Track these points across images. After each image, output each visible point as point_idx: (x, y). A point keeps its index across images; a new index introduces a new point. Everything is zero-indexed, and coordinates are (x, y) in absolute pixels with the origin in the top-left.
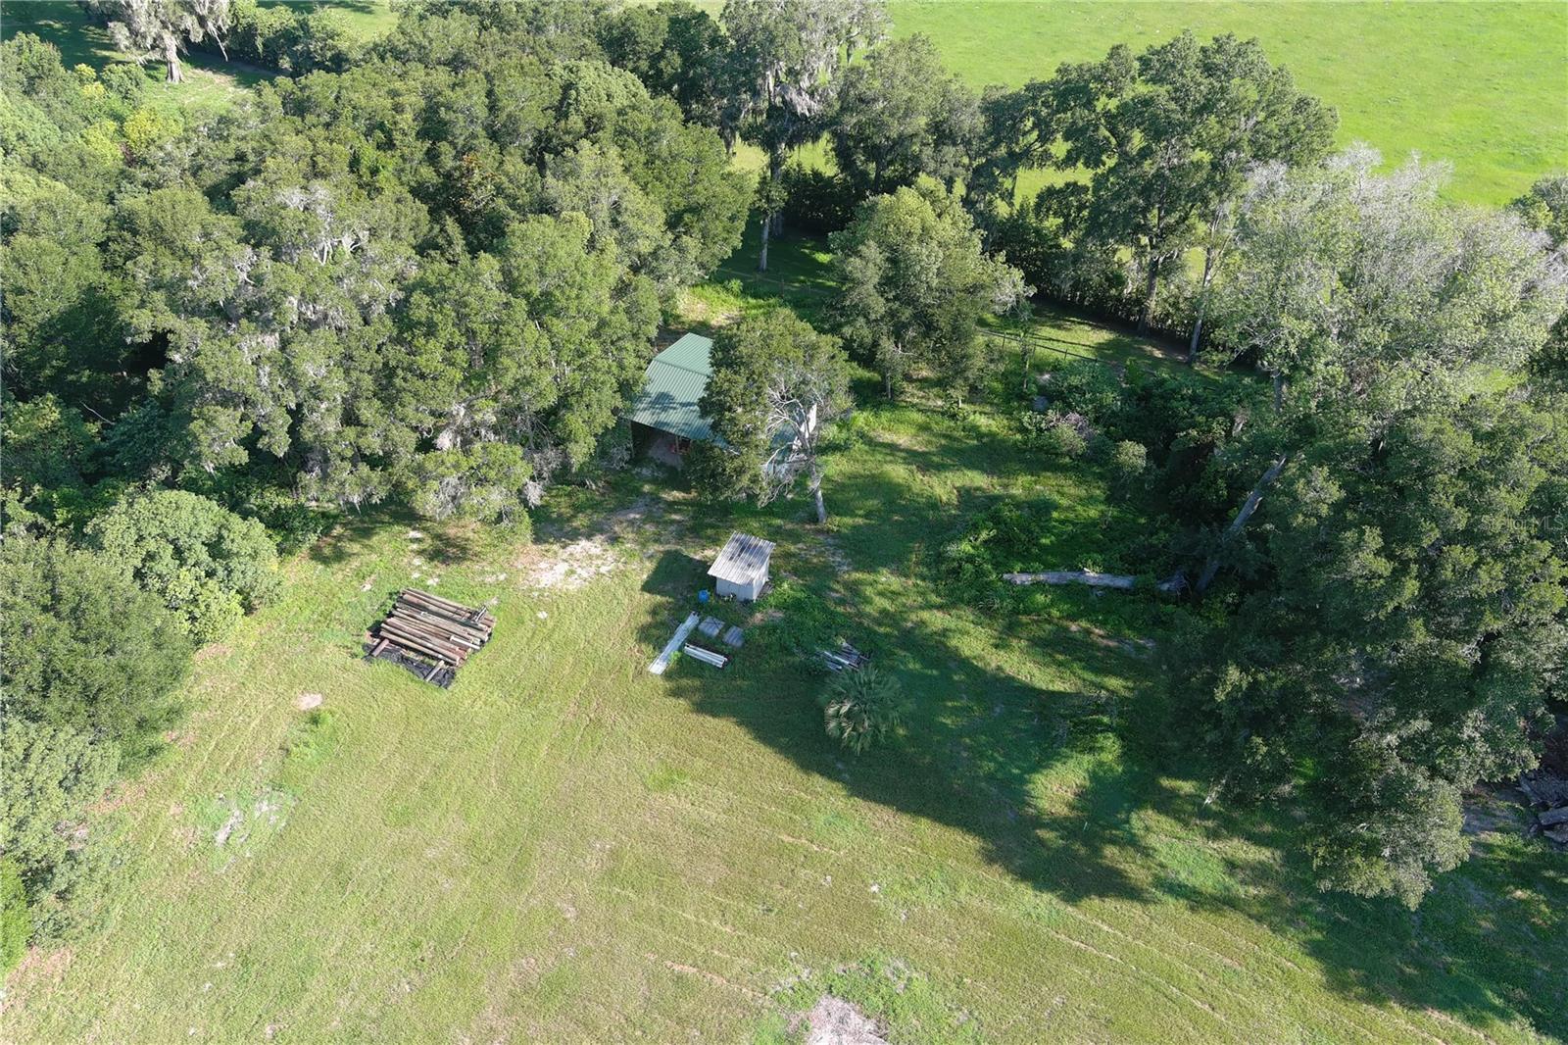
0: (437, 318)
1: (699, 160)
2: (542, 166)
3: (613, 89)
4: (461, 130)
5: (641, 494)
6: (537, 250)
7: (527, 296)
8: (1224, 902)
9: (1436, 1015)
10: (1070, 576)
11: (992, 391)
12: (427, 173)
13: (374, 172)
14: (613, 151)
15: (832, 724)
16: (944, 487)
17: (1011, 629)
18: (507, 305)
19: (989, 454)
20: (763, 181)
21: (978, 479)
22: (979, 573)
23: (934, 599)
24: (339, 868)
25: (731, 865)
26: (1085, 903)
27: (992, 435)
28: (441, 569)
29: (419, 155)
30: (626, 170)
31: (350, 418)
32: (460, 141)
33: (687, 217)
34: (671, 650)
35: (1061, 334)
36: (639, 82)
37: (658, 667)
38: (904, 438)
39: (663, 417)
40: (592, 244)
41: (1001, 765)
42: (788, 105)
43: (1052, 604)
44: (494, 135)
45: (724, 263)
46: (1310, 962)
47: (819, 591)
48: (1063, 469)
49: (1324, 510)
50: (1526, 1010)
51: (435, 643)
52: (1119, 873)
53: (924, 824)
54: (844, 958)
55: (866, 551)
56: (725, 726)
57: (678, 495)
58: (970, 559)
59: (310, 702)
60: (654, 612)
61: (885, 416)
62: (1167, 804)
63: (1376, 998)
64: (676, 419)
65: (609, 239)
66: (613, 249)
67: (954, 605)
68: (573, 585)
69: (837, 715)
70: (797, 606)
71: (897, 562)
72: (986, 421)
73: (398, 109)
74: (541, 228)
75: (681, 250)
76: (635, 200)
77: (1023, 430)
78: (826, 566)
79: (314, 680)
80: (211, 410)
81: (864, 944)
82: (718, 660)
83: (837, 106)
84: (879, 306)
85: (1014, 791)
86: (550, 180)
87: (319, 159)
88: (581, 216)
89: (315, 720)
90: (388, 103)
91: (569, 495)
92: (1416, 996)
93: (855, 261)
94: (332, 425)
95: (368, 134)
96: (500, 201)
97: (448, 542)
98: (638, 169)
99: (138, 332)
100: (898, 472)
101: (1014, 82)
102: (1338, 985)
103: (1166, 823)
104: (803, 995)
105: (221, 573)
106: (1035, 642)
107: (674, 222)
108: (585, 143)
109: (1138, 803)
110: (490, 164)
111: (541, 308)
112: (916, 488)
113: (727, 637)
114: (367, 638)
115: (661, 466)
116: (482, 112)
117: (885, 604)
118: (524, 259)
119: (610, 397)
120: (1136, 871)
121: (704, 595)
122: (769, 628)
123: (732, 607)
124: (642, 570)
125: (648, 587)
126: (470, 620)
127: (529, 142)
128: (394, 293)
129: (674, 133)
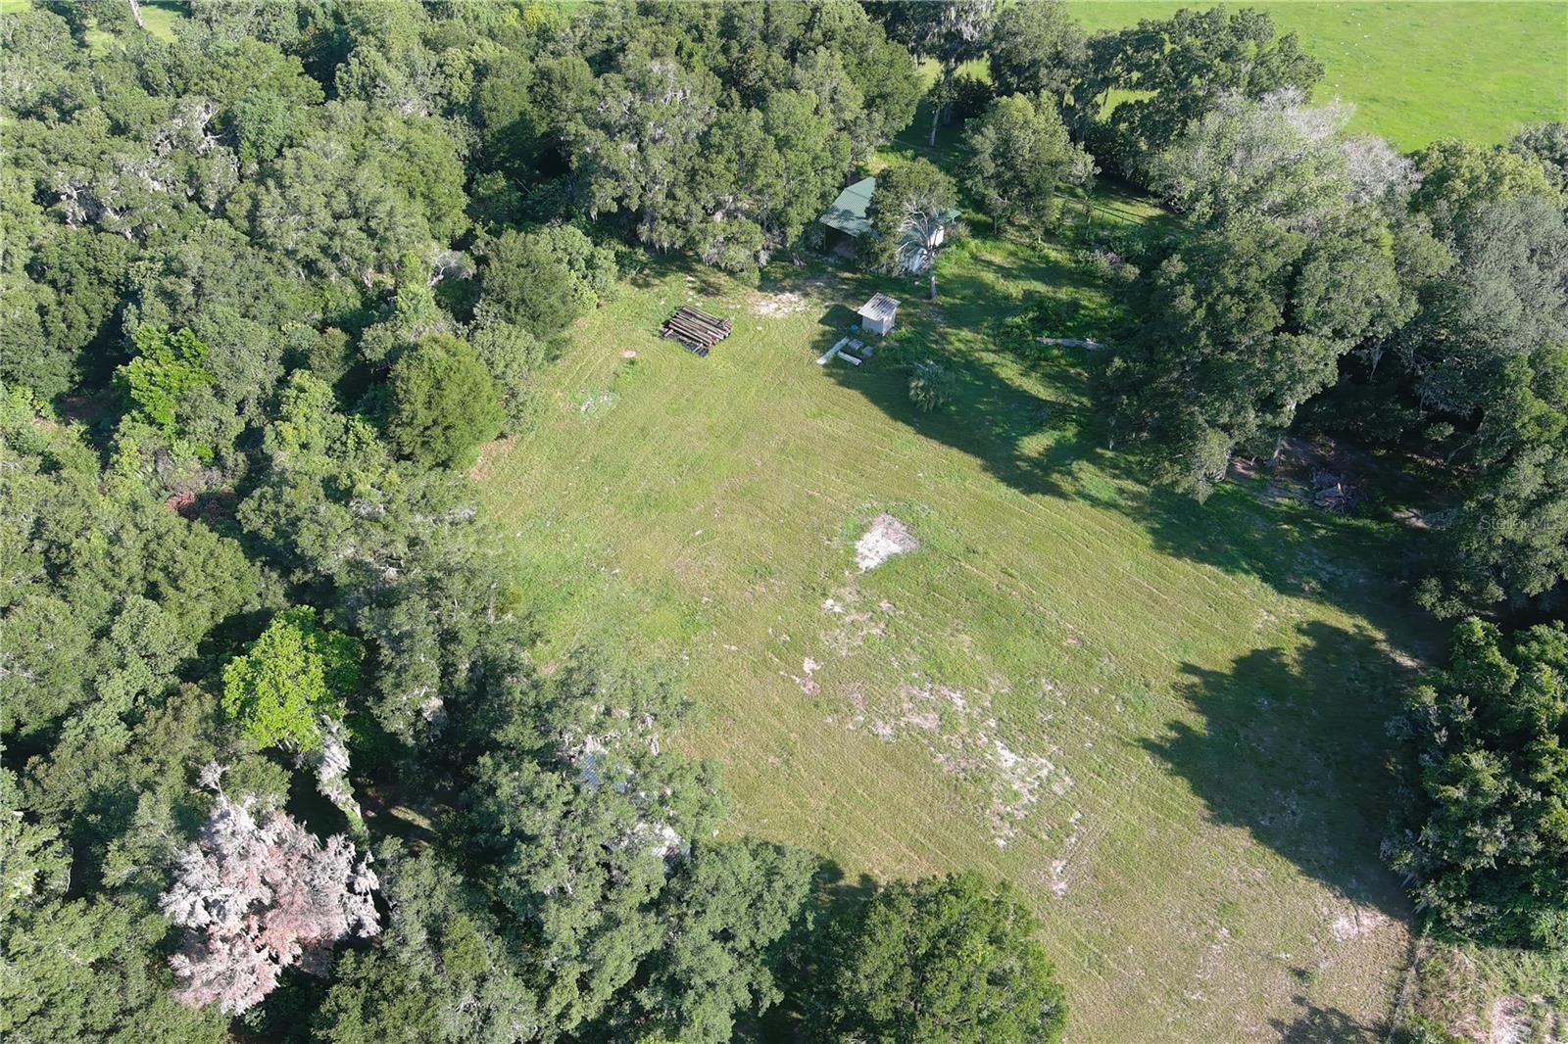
0: (725, 143)
1: (891, 64)
2: (794, 60)
3: (844, 13)
4: (746, 33)
5: (824, 271)
6: (785, 110)
7: (776, 136)
8: (1110, 505)
9: (1208, 567)
10: (1077, 342)
11: (1065, 236)
12: (721, 59)
13: (690, 56)
14: (838, 55)
15: (912, 392)
16: (1015, 289)
17: (1033, 368)
18: (764, 140)
19: (1052, 273)
20: (938, 84)
21: (1039, 287)
22: (1023, 335)
23: (991, 347)
24: (643, 430)
25: (846, 455)
26: (1033, 496)
27: (1056, 262)
28: (705, 299)
29: (718, 48)
30: (845, 67)
31: (670, 195)
32: (744, 41)
33: (878, 101)
34: (830, 353)
35: (1127, 208)
36: (862, 10)
37: (822, 361)
38: (998, 259)
39: (845, 224)
40: (816, 111)
41: (1006, 431)
42: (959, 32)
43: (1062, 357)
44: (765, 38)
45: (899, 135)
46: (1149, 536)
47: (923, 335)
48: (1096, 287)
49: (1173, 276)
50: (1259, 572)
51: (699, 333)
52: (1058, 486)
53: (954, 451)
54: (897, 500)
55: (957, 317)
56: (855, 394)
57: (847, 275)
58: (1018, 327)
59: (629, 355)
60: (823, 334)
61: (989, 243)
62: (1096, 460)
63: (1178, 555)
64: (852, 226)
65: (827, 108)
66: (829, 116)
67: (1003, 351)
68: (779, 315)
69: (917, 387)
70: (909, 341)
71: (974, 326)
72: (1054, 254)
73: (707, 16)
74: (788, 97)
75: (871, 121)
76: (846, 86)
77: (1078, 262)
78: (931, 323)
79: (632, 345)
80: (602, 180)
81: (909, 495)
82: (857, 361)
83: (991, 36)
84: (990, 168)
85: (1010, 443)
86: (797, 69)
87: (660, 45)
88: (812, 93)
89: (632, 362)
90: (702, 12)
91: (783, 267)
92: (1200, 557)
93: (979, 138)
94: (661, 198)
95: (688, 31)
96: (766, 81)
97: (709, 285)
98: (852, 68)
99: (568, 134)
100: (989, 277)
101: (1116, 28)
102: (1159, 547)
103: (1092, 468)
104: (874, 512)
105: (590, 278)
106: (1045, 375)
107: (869, 104)
108: (821, 48)
109: (1079, 458)
110: (761, 57)
111: (782, 144)
112: (998, 287)
113: (864, 351)
114: (661, 327)
115: (840, 258)
116: (760, 23)
117: (962, 346)
118: (777, 114)
119: (814, 201)
120: (1066, 485)
121: (854, 328)
122: (889, 349)
123: (871, 336)
124: (821, 312)
125: (821, 321)
126: (719, 325)
127: (786, 45)
128: (702, 127)
129: (878, 46)
